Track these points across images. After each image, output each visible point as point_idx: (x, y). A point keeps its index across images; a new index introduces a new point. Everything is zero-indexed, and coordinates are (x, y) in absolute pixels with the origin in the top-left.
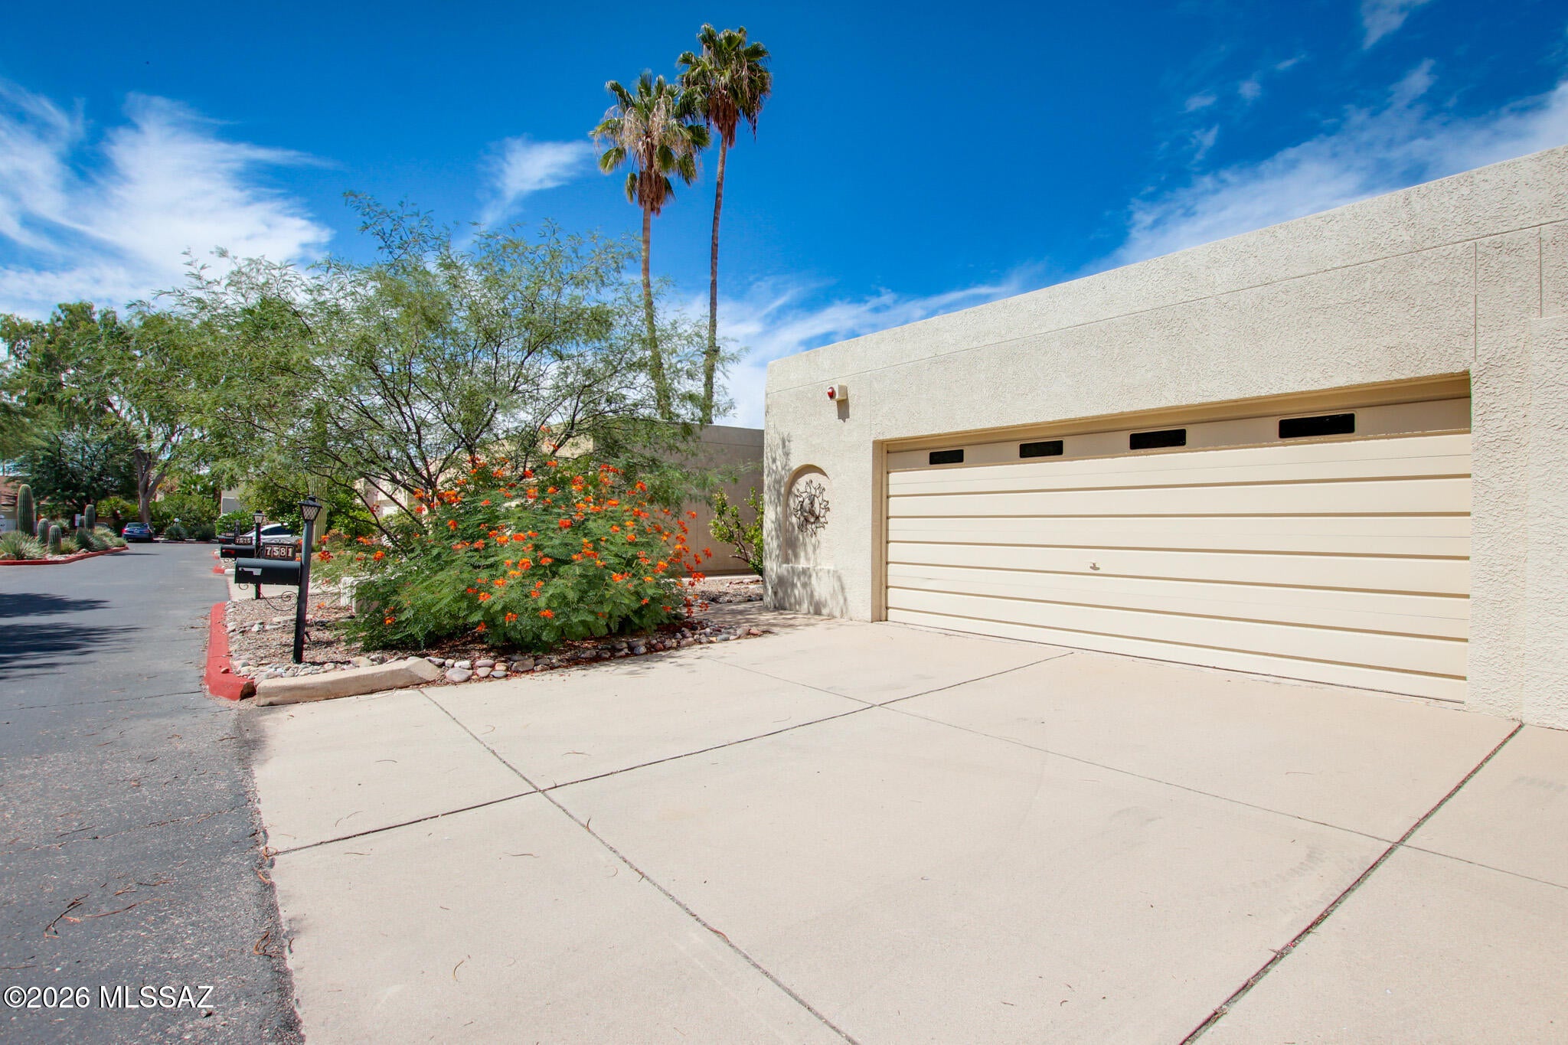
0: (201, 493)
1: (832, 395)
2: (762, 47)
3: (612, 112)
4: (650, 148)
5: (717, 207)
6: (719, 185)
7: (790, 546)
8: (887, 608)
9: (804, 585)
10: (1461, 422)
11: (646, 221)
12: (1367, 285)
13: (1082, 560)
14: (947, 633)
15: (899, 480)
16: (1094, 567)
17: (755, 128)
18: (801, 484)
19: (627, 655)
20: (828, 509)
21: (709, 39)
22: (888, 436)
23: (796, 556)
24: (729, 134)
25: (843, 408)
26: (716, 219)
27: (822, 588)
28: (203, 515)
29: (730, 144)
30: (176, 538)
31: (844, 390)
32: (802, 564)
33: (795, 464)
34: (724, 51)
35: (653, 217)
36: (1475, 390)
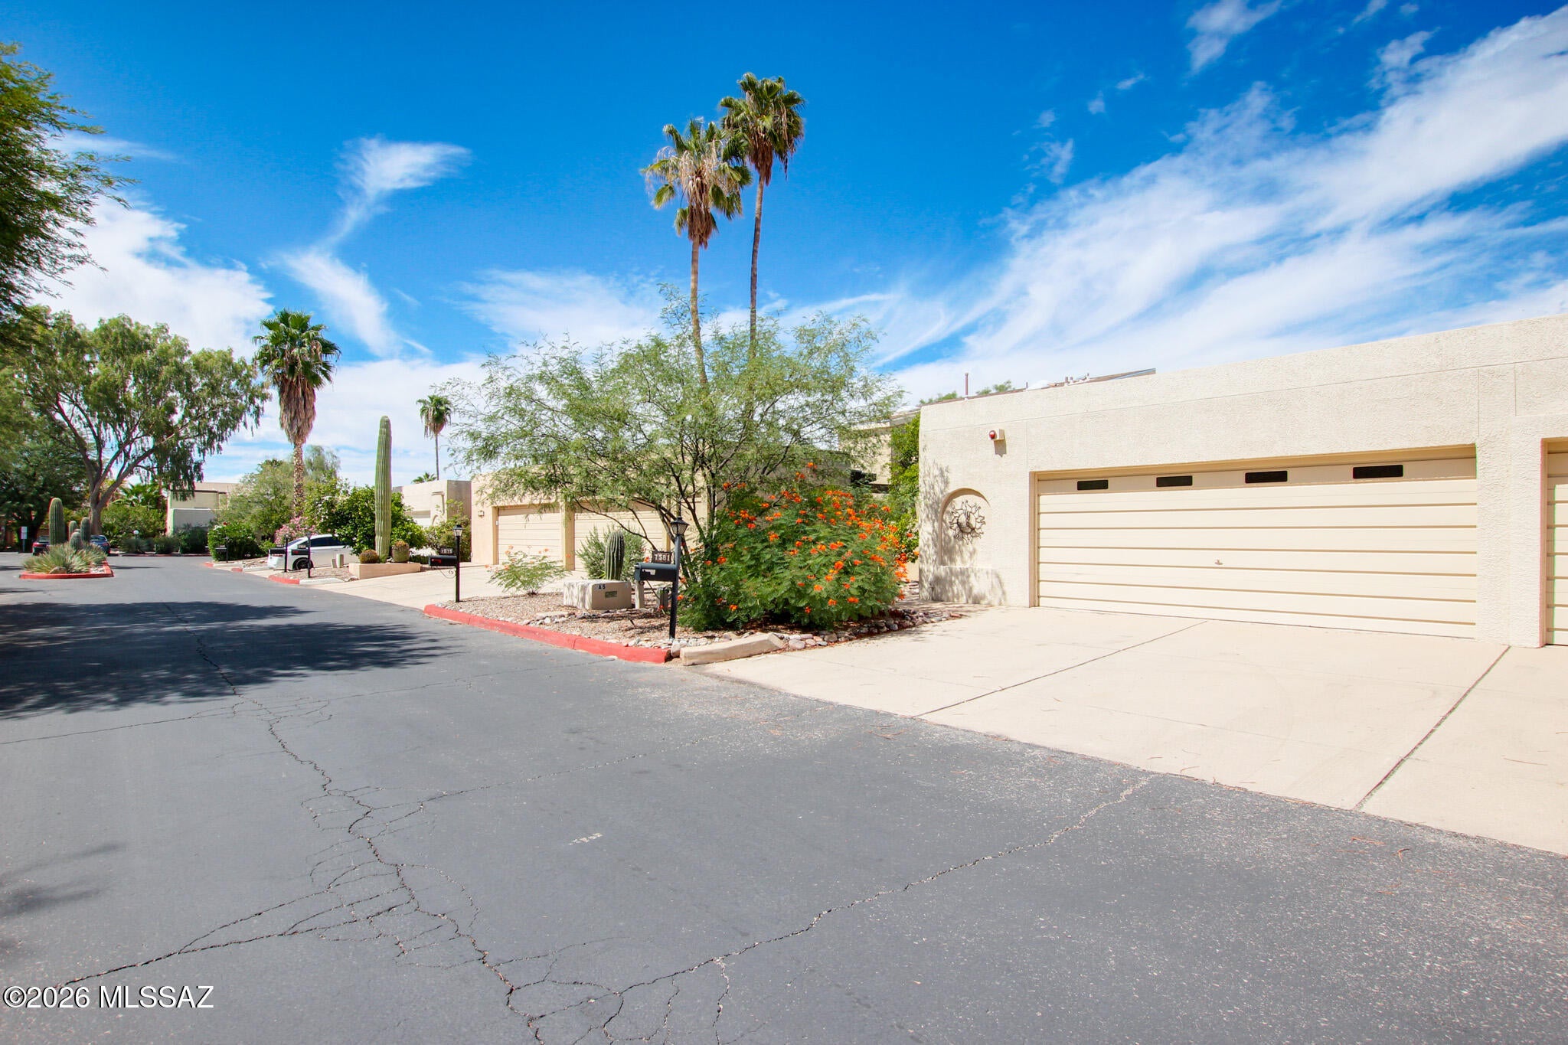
0: (144, 503)
1: (993, 437)
2: (798, 95)
3: (667, 152)
4: (702, 188)
5: (756, 240)
6: (758, 221)
7: (946, 551)
8: (1039, 597)
9: (963, 583)
10: (1471, 473)
11: (695, 253)
12: (1413, 389)
13: (1210, 558)
14: (1099, 612)
15: (1047, 501)
16: (1218, 563)
17: (786, 167)
18: (958, 502)
20: (984, 523)
21: (749, 86)
22: (1044, 468)
23: (952, 560)
24: (766, 175)
25: (1000, 446)
26: (755, 252)
27: (979, 586)
28: (149, 527)
29: (767, 182)
30: (134, 550)
31: (1002, 432)
32: (958, 566)
33: (951, 489)
34: (764, 97)
35: (701, 250)
36: (1478, 454)
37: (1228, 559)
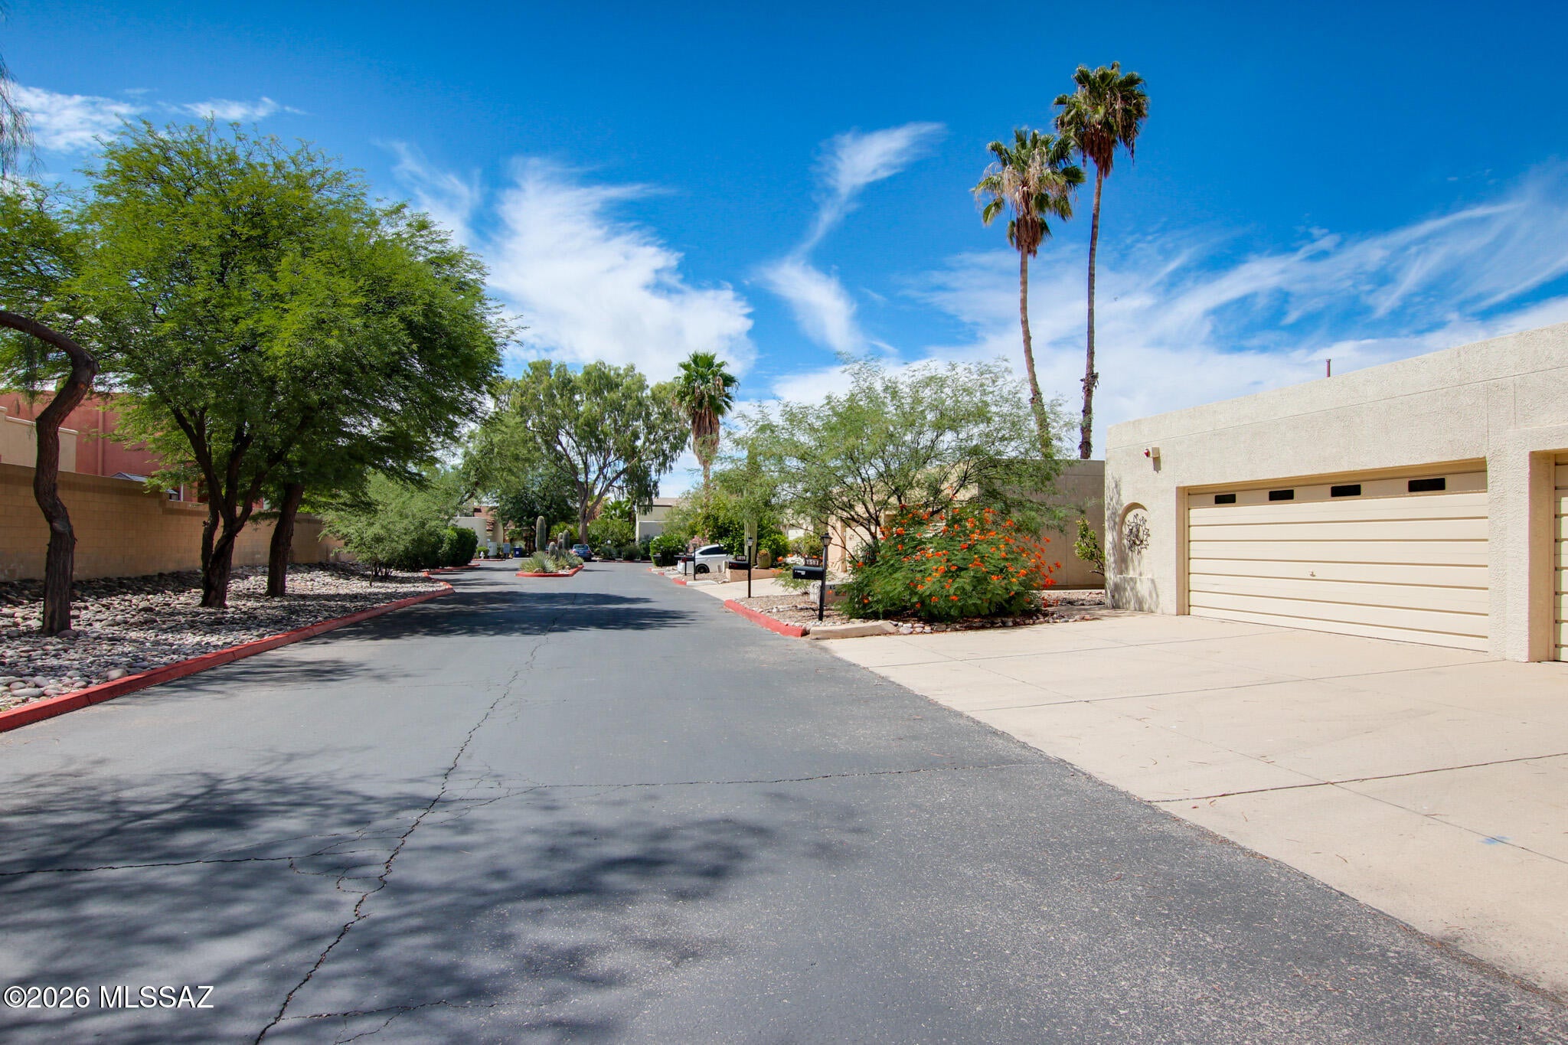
0: (620, 517)
1: (1147, 454)
2: (1137, 74)
3: (993, 169)
4: (1027, 197)
5: (1094, 238)
6: (1095, 217)
7: (1123, 562)
8: (1189, 606)
9: (1132, 589)
10: (1482, 486)
11: (1024, 264)
12: (1439, 403)
13: (1304, 570)
14: (1223, 621)
15: (1198, 515)
16: (1312, 575)
17: (1133, 151)
18: (1130, 517)
19: (1000, 627)
20: (1149, 535)
21: (1083, 79)
22: (1186, 484)
23: (1127, 568)
24: (1104, 164)
25: (1157, 462)
26: (1092, 250)
27: (1144, 591)
28: (623, 538)
29: (1106, 175)
30: (608, 557)
31: (1157, 450)
32: (1131, 574)
33: (1126, 502)
34: (1097, 87)
35: (1030, 258)
36: (1489, 468)
37: (1321, 571)
